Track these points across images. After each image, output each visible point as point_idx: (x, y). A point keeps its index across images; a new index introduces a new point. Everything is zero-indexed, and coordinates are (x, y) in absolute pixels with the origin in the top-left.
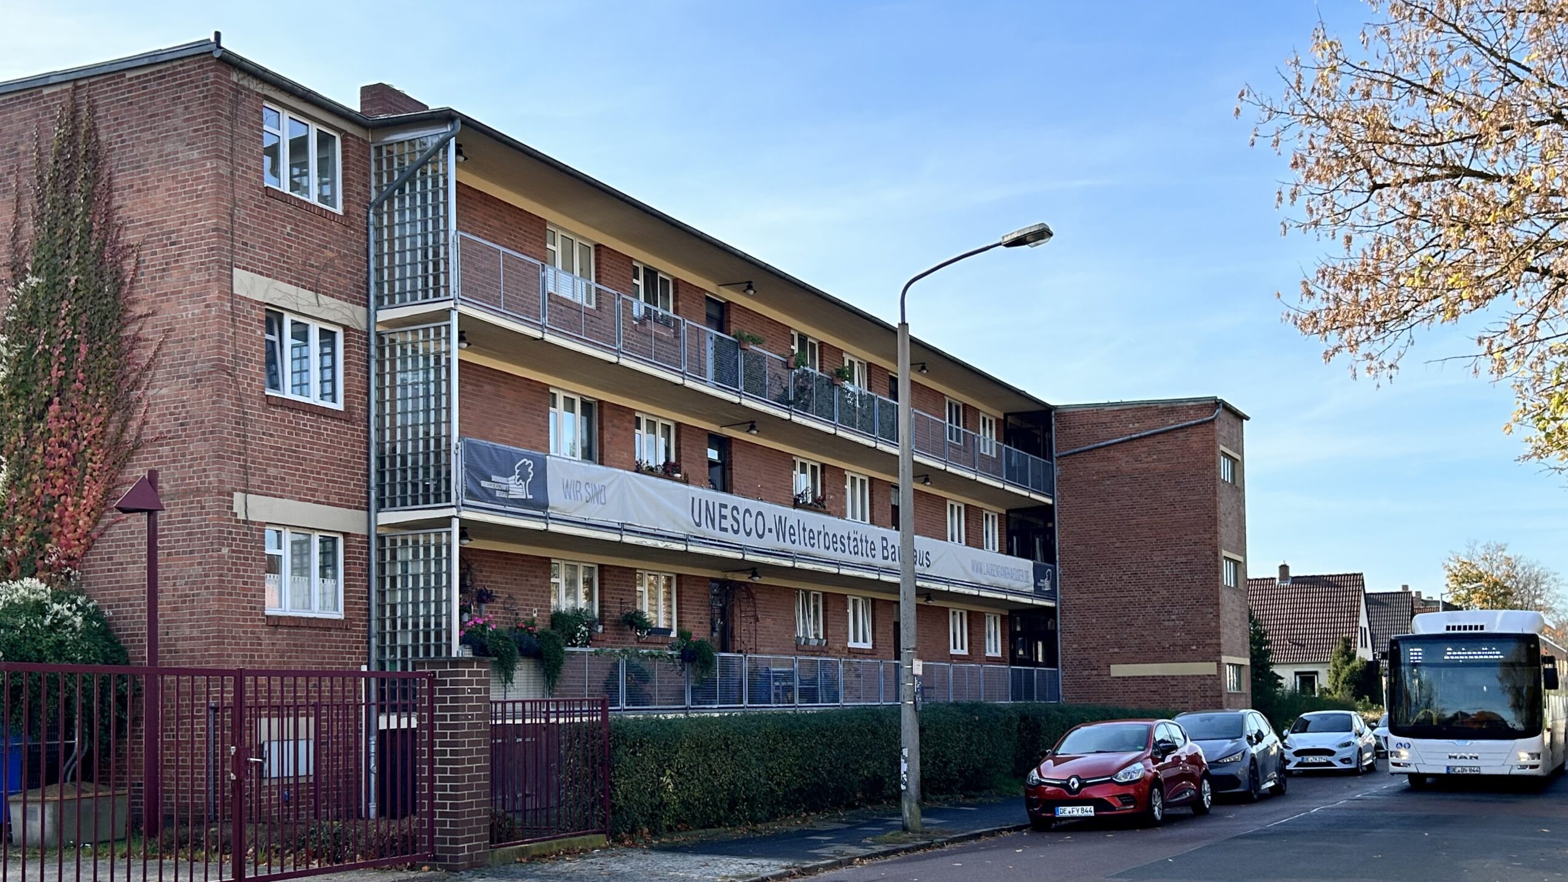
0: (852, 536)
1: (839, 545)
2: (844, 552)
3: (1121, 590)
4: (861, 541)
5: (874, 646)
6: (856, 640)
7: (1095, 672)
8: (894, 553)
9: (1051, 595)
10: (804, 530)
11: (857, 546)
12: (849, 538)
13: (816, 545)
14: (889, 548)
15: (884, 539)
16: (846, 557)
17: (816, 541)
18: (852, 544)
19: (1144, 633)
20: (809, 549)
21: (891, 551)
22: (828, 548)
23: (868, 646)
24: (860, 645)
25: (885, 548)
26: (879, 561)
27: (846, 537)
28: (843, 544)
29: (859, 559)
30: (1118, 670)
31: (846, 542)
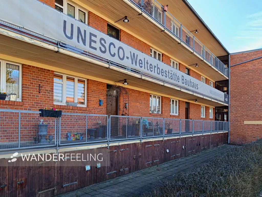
0: (170, 72)
1: (164, 74)
2: (166, 77)
3: (248, 101)
4: (174, 75)
5: (179, 115)
6: (173, 113)
7: (239, 123)
8: (186, 82)
9: (228, 103)
10: (147, 63)
11: (172, 76)
12: (169, 72)
13: (153, 71)
14: (184, 80)
15: (182, 76)
16: (167, 79)
17: (153, 70)
18: (170, 75)
19: (255, 112)
20: (149, 72)
21: (185, 81)
22: (159, 74)
23: (177, 114)
24: (175, 114)
25: (183, 80)
26: (180, 84)
27: (167, 71)
28: (166, 74)
29: (172, 81)
30: (246, 122)
31: (167, 73)
